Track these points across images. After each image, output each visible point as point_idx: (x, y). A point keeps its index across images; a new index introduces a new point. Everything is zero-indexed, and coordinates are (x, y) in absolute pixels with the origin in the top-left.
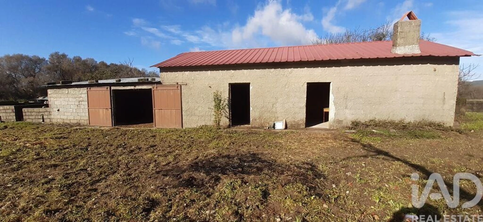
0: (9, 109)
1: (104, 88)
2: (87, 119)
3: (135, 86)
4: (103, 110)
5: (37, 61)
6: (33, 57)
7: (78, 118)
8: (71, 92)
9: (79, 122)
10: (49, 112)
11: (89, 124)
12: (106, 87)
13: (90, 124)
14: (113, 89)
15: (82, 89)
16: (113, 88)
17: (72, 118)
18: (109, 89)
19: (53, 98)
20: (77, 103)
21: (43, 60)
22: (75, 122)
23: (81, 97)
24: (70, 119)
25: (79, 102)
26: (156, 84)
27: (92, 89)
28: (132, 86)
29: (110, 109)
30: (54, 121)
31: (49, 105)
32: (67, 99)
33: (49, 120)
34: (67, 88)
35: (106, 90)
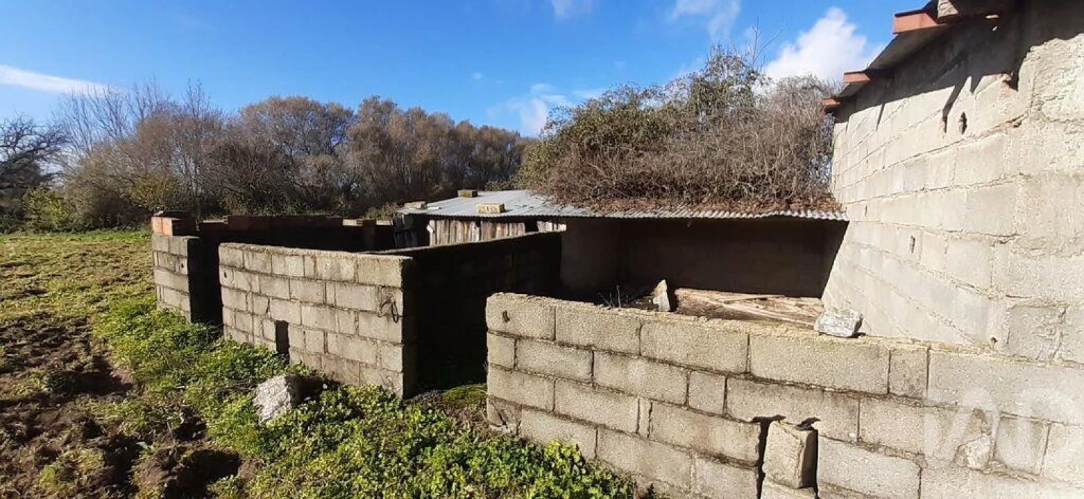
0: (355, 282)
5: (335, 119)
21: (349, 113)
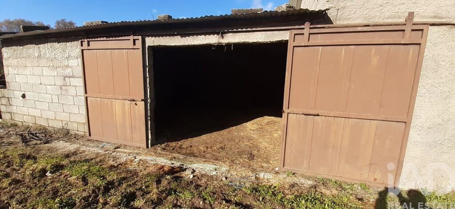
1: (126, 42)
2: (84, 121)
3: (223, 34)
4: (124, 105)
6: (37, 23)
7: (64, 117)
8: (45, 54)
9: (65, 127)
10: (8, 98)
11: (87, 134)
12: (131, 38)
13: (90, 135)
14: (152, 44)
15: (68, 44)
16: (151, 41)
17: (50, 115)
18: (139, 44)
19: (12, 66)
20: (60, 82)
22: (58, 125)
23: (67, 66)
24: (47, 119)
25: (64, 79)
26: (307, 25)
27: (96, 44)
28: (209, 34)
29: (143, 102)
30: (18, 119)
31: (7, 84)
32: (37, 71)
33: (9, 115)
34: (37, 44)
35: (132, 46)
